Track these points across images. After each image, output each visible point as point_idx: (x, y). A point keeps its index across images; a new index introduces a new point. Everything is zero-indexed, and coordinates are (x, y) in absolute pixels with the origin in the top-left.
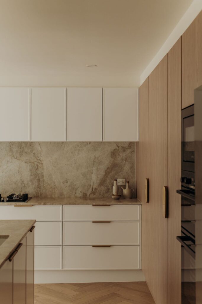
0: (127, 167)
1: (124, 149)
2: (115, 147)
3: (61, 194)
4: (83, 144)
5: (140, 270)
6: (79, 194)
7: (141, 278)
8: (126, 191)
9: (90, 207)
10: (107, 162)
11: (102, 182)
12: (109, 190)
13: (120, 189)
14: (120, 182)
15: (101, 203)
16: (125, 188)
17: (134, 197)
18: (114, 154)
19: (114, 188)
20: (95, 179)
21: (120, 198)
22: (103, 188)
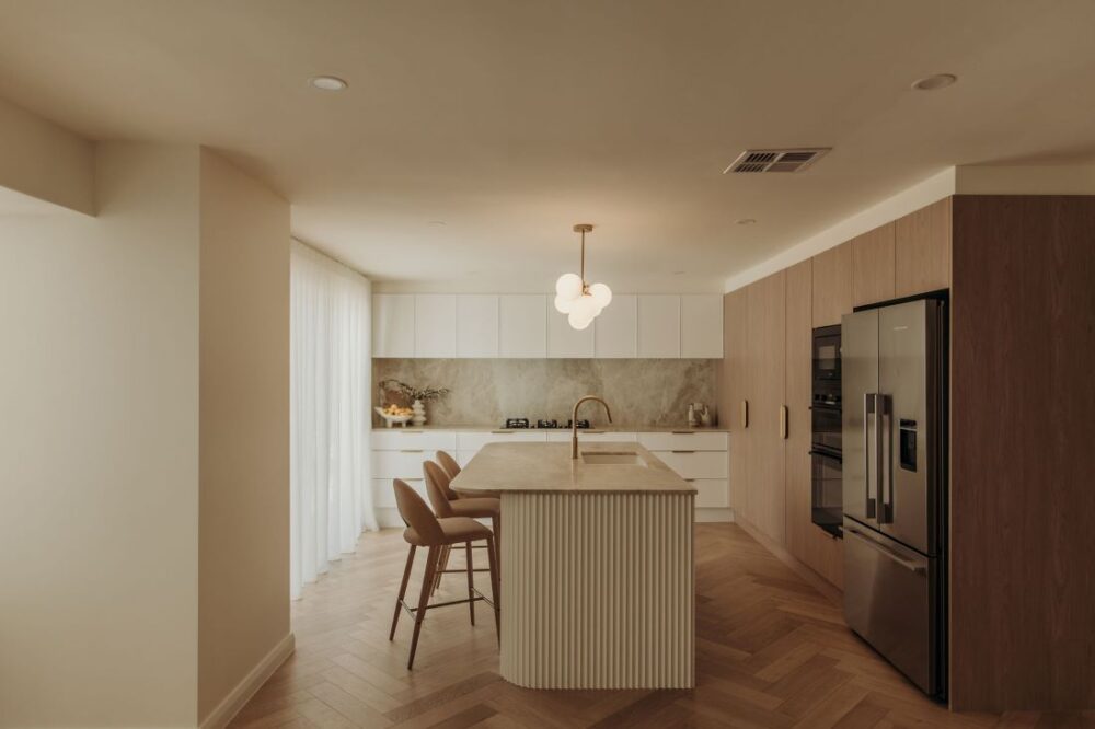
0: (704, 389)
1: (701, 368)
2: (690, 364)
3: (625, 421)
4: (651, 361)
5: (728, 508)
6: (646, 420)
7: (729, 517)
8: (705, 418)
9: (670, 434)
10: (679, 383)
11: (675, 407)
12: (683, 416)
13: (697, 415)
14: (698, 406)
15: (682, 430)
16: (704, 413)
17: (716, 423)
18: (688, 373)
19: (691, 414)
20: (666, 402)
21: (699, 425)
22: (675, 414)
